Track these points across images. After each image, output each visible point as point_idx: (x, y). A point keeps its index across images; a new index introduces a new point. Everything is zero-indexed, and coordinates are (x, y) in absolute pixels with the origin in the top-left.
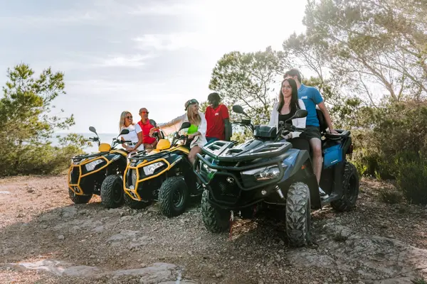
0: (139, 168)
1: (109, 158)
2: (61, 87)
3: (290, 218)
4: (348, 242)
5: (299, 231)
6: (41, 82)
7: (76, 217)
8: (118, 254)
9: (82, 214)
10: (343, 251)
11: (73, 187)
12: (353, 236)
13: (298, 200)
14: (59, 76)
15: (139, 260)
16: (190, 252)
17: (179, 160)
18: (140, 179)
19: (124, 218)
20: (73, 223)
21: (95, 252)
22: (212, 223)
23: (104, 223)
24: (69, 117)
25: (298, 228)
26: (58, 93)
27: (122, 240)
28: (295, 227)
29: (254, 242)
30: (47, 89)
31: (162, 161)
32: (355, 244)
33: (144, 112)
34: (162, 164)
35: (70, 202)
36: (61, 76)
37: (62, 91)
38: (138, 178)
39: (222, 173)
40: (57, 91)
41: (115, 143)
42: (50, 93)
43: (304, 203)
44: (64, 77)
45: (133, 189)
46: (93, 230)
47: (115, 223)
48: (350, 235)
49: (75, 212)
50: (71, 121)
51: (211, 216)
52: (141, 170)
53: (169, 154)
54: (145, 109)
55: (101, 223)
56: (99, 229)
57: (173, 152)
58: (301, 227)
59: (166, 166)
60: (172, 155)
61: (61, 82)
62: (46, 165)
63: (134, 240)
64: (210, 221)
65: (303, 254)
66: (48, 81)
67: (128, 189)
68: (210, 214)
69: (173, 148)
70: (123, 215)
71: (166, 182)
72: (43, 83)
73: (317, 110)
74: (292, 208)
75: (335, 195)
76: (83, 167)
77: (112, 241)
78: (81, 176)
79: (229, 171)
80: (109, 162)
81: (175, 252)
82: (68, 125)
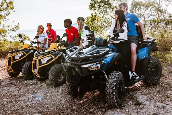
0: (39, 60)
1: (27, 52)
2: (12, 8)
3: (107, 92)
4: (141, 106)
5: (112, 99)
6: (2, 6)
7: (8, 85)
8: (19, 108)
9: (11, 84)
10: (136, 112)
11: (9, 68)
12: (145, 103)
13: (112, 82)
14: (11, 3)
15: (28, 112)
16: (55, 109)
17: (60, 55)
18: (39, 66)
19: (31, 86)
20: (4, 89)
21: (8, 107)
22: (71, 92)
23: (20, 89)
24: (17, 25)
25: (111, 97)
26: (10, 12)
27: (24, 100)
28: (110, 97)
29: (92, 104)
30: (5, 10)
31: (50, 56)
32: (145, 107)
33: (49, 25)
34: (50, 58)
35: (8, 76)
36: (12, 3)
37: (13, 11)
38: (38, 65)
39: (72, 66)
40: (10, 11)
41: (32, 43)
42: (6, 12)
43: (115, 84)
44: (13, 3)
45: (36, 71)
46: (13, 93)
47: (25, 90)
48: (144, 102)
49: (8, 82)
50: (17, 27)
51: (71, 88)
52: (40, 61)
53: (55, 51)
54: (50, 23)
55: (18, 89)
56: (16, 93)
57: (58, 51)
58: (113, 97)
59: (52, 59)
60: (57, 52)
61: (12, 6)
62: (4, 52)
63: (30, 100)
64: (70, 91)
65: (113, 113)
66: (5, 6)
67: (34, 71)
68: (70, 87)
69: (59, 47)
70: (32, 85)
71: (53, 67)
72: (3, 7)
73: (136, 26)
74: (108, 86)
75: (143, 77)
76: (14, 57)
77: (19, 100)
78: (12, 62)
79: (75, 65)
80: (27, 55)
81: (48, 108)
82: (15, 29)
